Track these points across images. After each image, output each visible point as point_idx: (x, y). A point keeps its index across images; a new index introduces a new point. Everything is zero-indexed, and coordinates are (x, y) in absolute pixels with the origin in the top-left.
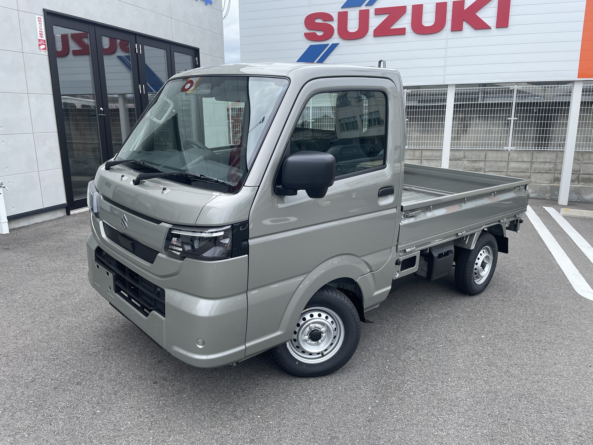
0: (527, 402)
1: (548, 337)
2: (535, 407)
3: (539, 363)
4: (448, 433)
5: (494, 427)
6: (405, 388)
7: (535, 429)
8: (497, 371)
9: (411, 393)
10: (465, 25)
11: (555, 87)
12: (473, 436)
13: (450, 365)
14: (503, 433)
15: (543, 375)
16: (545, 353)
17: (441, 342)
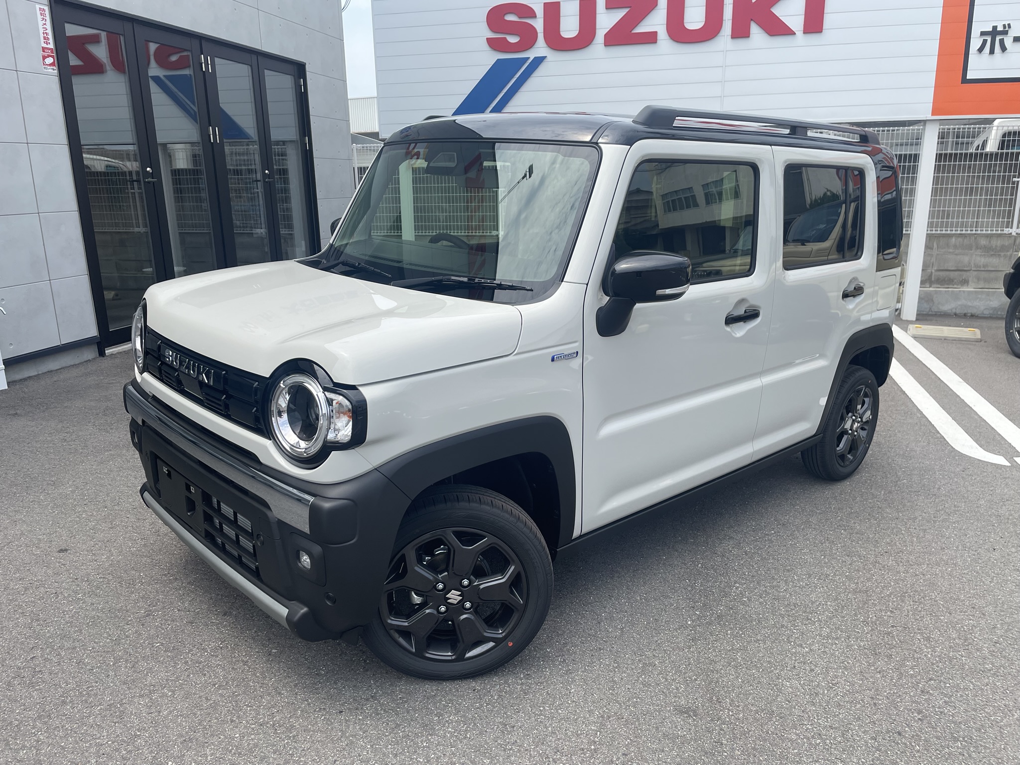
0: (913, 601)
1: (925, 513)
2: (926, 608)
3: (919, 549)
4: (811, 650)
5: (874, 637)
6: (734, 592)
7: (931, 637)
8: (861, 562)
9: (744, 599)
10: (755, 29)
11: (894, 130)
12: (847, 651)
13: (792, 558)
14: (889, 644)
15: (928, 564)
16: (925, 535)
17: (771, 527)
